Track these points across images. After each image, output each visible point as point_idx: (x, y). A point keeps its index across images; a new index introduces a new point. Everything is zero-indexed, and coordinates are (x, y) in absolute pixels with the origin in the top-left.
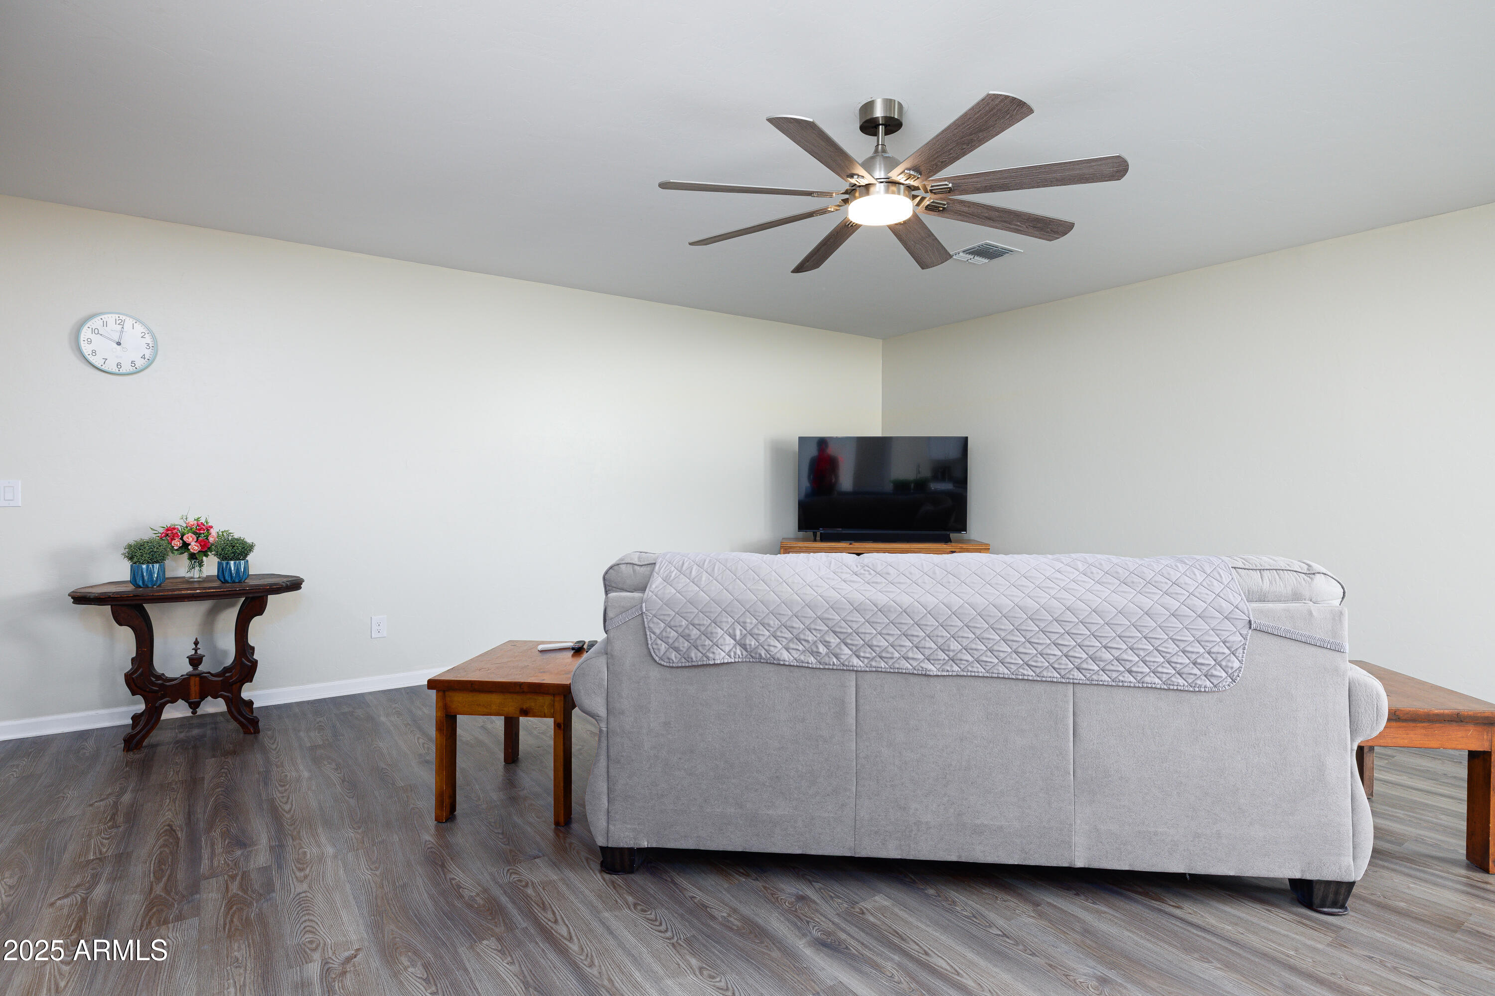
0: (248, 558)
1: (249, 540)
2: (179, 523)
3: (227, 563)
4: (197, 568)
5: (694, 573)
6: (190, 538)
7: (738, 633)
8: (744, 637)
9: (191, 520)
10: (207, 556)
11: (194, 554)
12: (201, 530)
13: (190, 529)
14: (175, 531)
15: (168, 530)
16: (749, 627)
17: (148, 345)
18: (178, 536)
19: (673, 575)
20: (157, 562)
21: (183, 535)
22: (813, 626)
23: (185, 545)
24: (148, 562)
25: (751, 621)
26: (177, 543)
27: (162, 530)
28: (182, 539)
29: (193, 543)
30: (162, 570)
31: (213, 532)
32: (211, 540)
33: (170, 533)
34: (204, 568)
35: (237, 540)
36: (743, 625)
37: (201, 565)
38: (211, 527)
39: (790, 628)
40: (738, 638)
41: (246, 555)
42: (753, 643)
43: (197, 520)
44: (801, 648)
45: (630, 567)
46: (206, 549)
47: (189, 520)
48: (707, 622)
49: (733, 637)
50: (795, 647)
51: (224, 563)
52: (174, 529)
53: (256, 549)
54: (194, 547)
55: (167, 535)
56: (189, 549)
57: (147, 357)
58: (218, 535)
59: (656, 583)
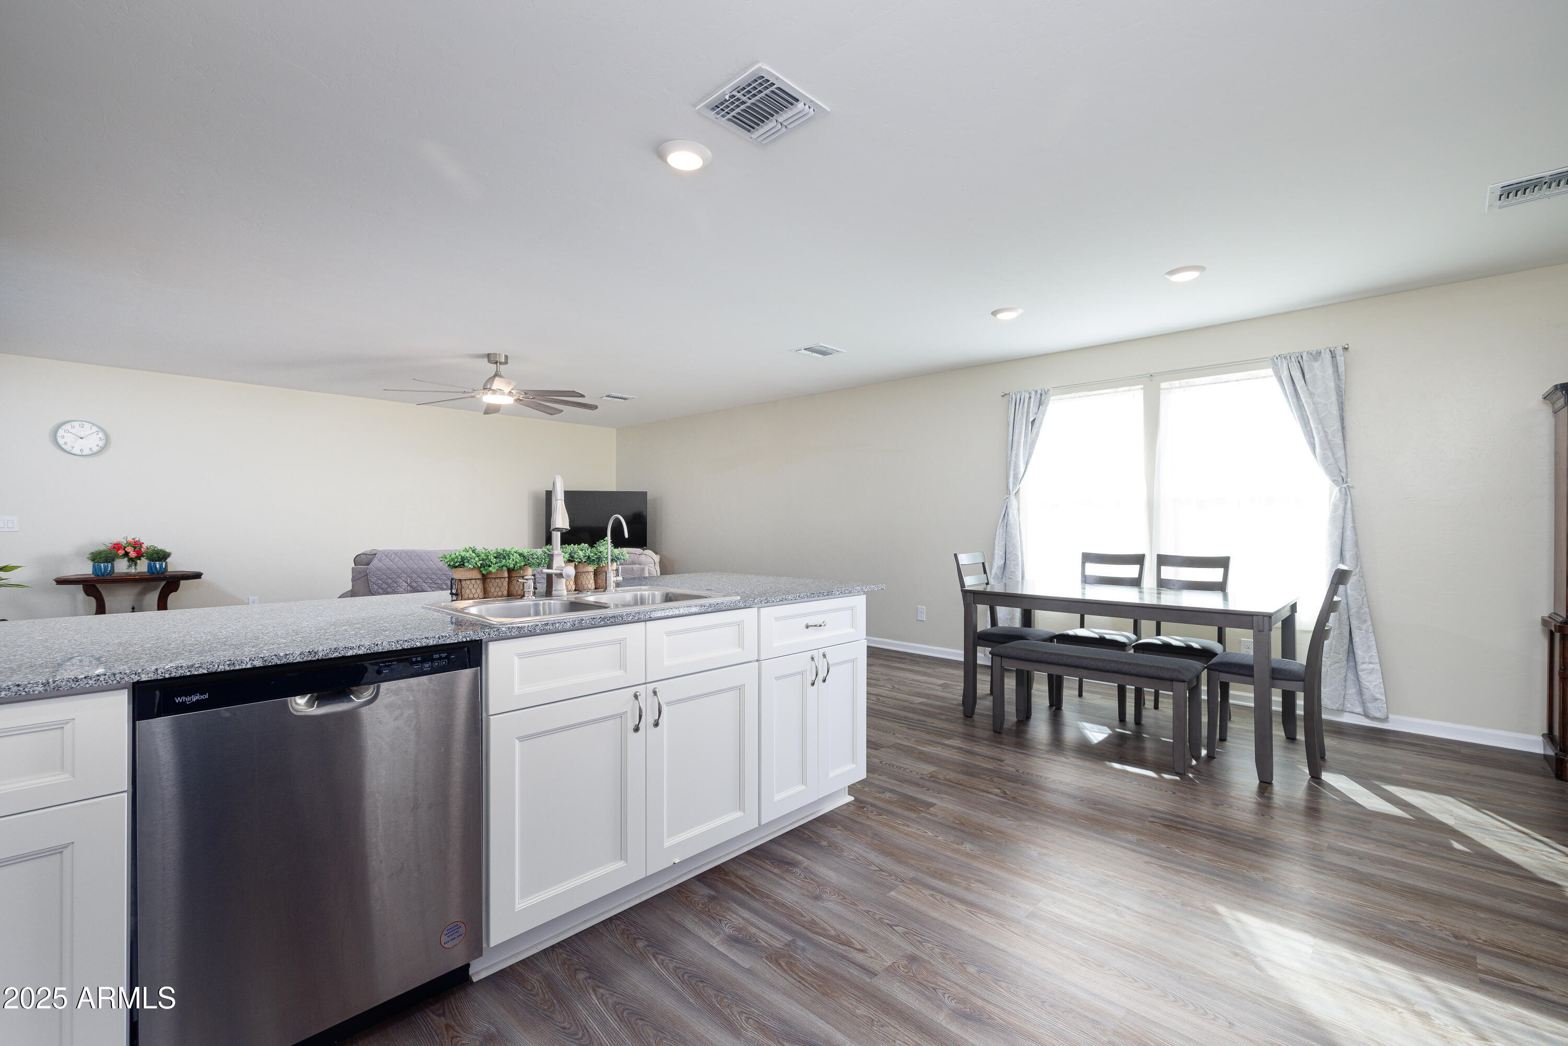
0: (167, 560)
1: (168, 550)
2: (124, 542)
3: (154, 563)
4: (133, 567)
5: (393, 557)
6: (129, 549)
7: (409, 581)
8: (411, 582)
9: (130, 539)
10: (140, 559)
11: (132, 559)
12: (137, 545)
13: (129, 544)
14: (120, 545)
15: (115, 545)
16: (413, 578)
17: (101, 438)
18: (122, 548)
19: (383, 558)
20: (110, 562)
21: (125, 547)
22: (441, 578)
23: (127, 554)
24: (104, 562)
25: (414, 576)
26: (121, 552)
27: (110, 545)
28: (124, 550)
29: (132, 552)
30: (113, 567)
31: (144, 546)
32: (143, 550)
33: (117, 546)
34: (138, 567)
35: (160, 550)
36: (411, 578)
37: (136, 565)
38: (143, 543)
39: (431, 579)
40: (409, 583)
41: (166, 559)
42: (415, 585)
43: (133, 539)
44: (436, 586)
45: (365, 556)
46: (139, 556)
47: (128, 539)
48: (395, 576)
49: (407, 583)
50: (433, 586)
51: (152, 563)
52: (119, 544)
53: (172, 556)
54: (133, 554)
55: (114, 548)
56: (129, 556)
57: (100, 445)
58: (148, 549)
59: (375, 562)
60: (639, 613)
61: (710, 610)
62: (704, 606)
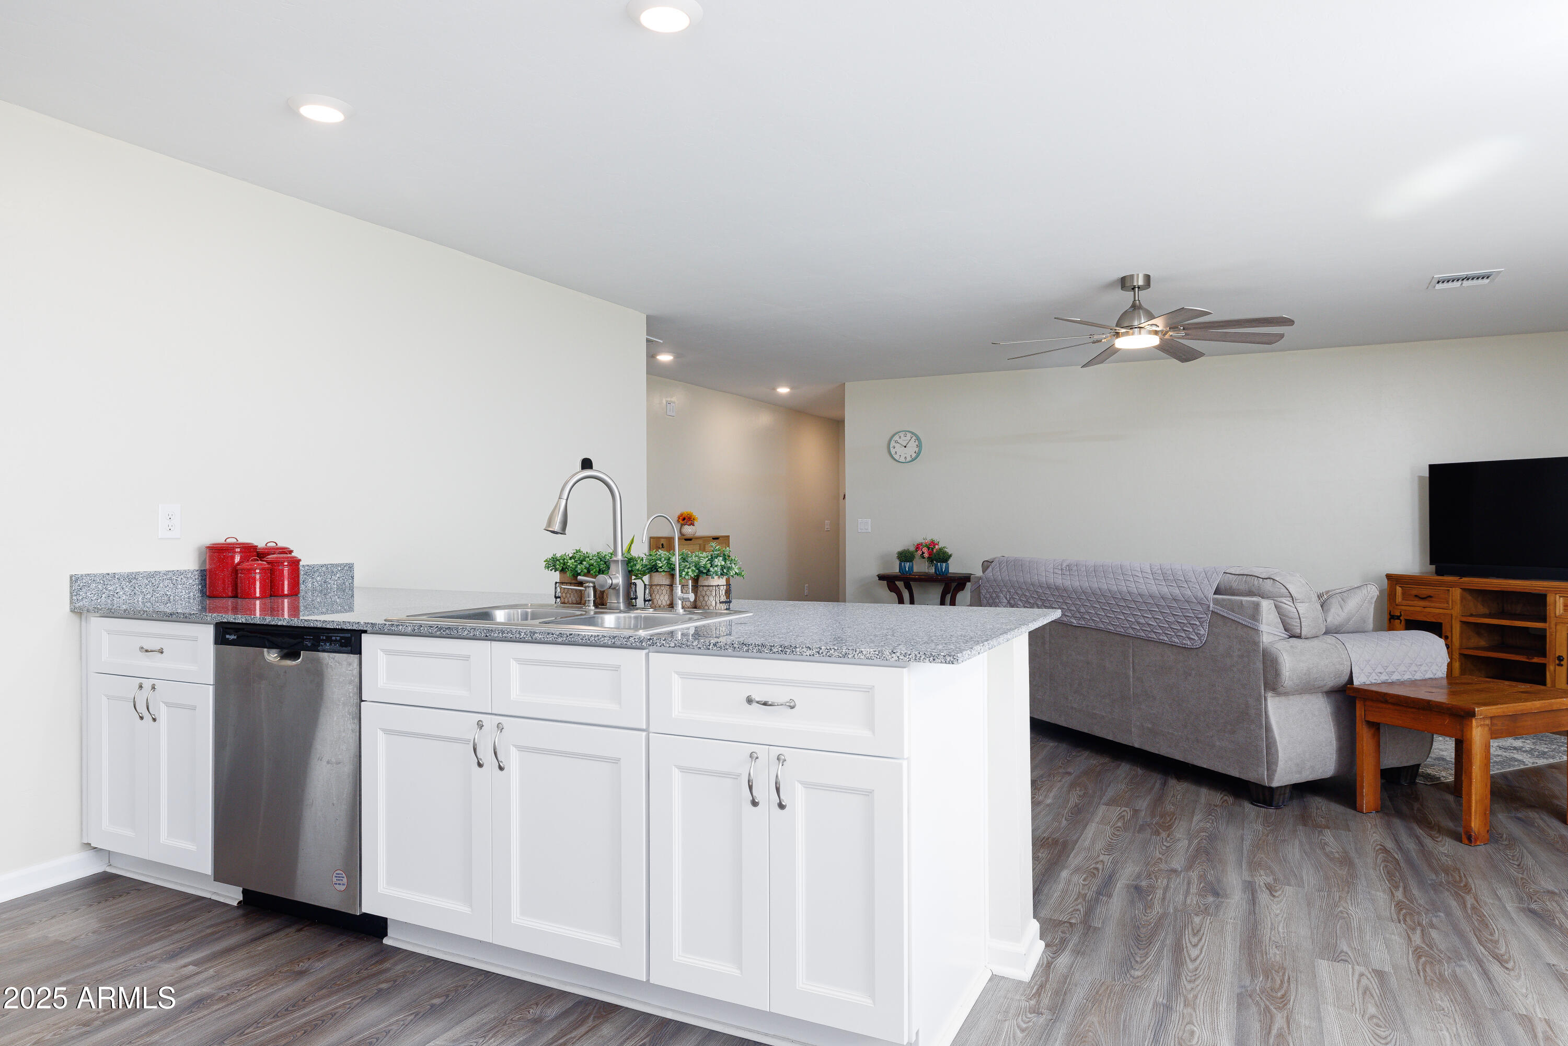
60: (475, 629)
61: (560, 640)
62: (553, 634)
